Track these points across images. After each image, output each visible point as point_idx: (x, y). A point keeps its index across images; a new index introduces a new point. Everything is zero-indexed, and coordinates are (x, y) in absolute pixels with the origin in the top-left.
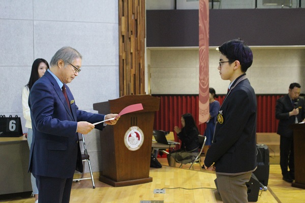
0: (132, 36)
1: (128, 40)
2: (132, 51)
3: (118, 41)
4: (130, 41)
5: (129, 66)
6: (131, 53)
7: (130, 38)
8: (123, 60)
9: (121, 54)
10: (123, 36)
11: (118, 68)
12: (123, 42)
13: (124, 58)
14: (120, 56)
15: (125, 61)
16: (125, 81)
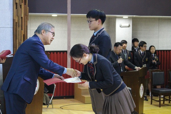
0: (22, 3)
1: (20, 7)
2: (22, 16)
3: (12, 8)
4: (21, 7)
5: (20, 28)
6: (22, 18)
7: (21, 6)
8: (16, 23)
9: (15, 19)
10: (16, 4)
11: (12, 29)
12: (16, 8)
13: (17, 21)
14: (14, 20)
15: (17, 24)
16: (17, 40)
